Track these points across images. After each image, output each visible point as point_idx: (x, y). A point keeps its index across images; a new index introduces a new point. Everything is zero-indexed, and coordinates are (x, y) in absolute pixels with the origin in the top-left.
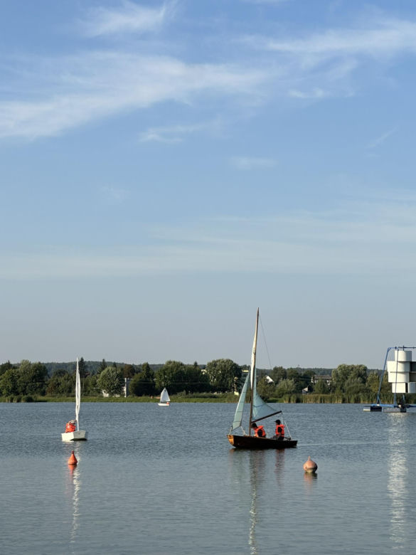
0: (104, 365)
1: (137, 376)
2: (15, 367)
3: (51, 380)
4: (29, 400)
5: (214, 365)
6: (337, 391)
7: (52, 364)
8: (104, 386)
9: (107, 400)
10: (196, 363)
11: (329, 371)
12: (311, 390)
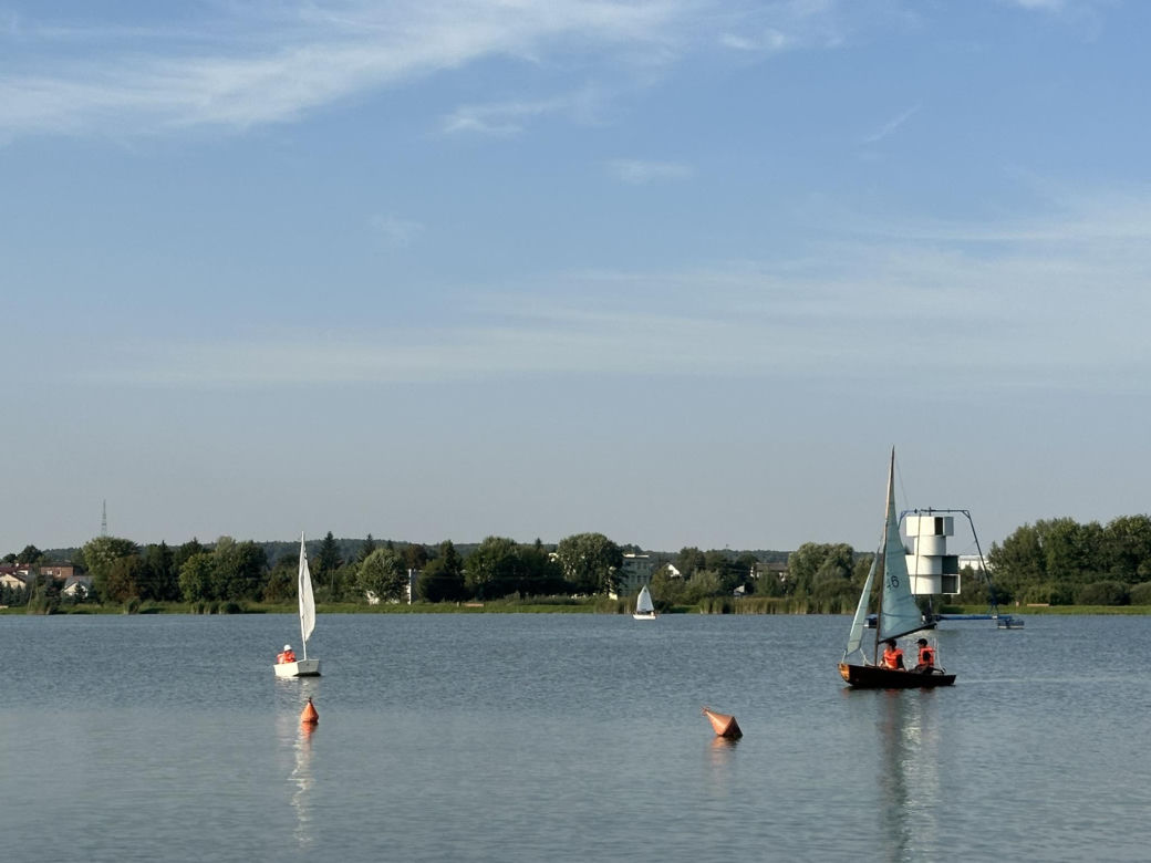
0: (370, 546)
1: (430, 566)
2: (206, 550)
3: (272, 573)
4: (234, 610)
5: (572, 544)
6: (800, 591)
7: (275, 544)
8: (370, 584)
9: (376, 609)
10: (539, 542)
11: (783, 556)
12: (750, 590)
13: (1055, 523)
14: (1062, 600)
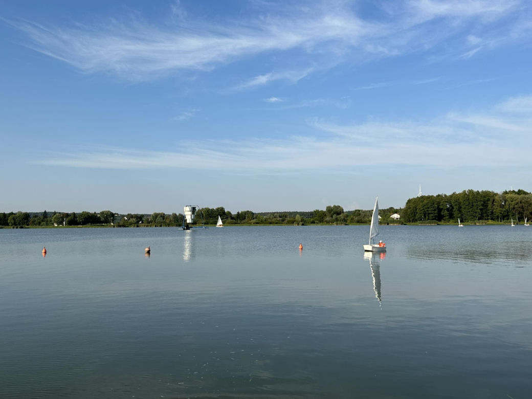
0: (55, 213)
1: (69, 218)
2: (15, 214)
3: (31, 219)
4: (22, 228)
5: (102, 213)
6: (153, 222)
7: (31, 213)
8: (55, 222)
9: (57, 227)
10: (95, 213)
11: (150, 215)
12: (142, 222)
13: (205, 208)
14: (206, 223)
